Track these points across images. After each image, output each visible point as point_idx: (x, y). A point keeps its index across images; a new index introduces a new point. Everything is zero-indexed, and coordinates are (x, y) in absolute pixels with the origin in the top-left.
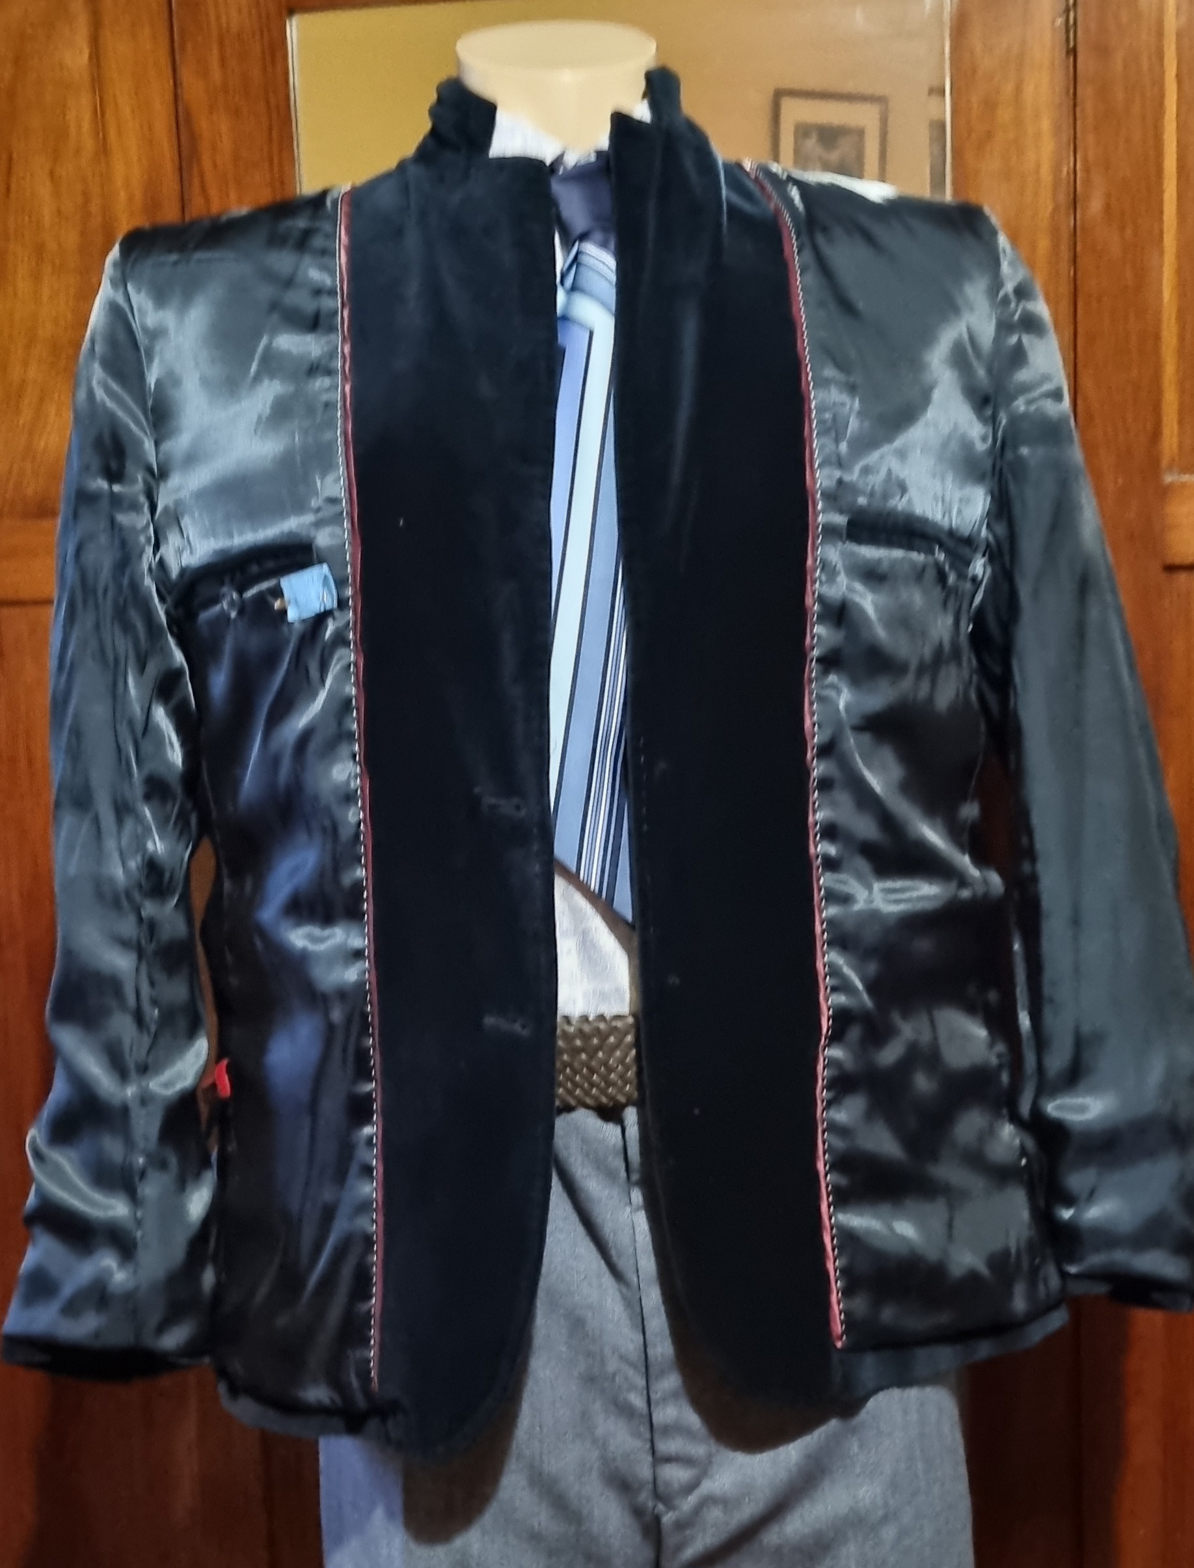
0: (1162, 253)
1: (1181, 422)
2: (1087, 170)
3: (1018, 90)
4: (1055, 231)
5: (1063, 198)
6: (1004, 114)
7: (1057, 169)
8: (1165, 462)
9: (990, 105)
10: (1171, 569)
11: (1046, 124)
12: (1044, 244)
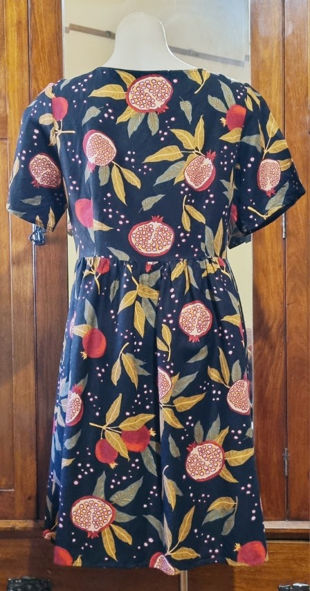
12: (276, 42)
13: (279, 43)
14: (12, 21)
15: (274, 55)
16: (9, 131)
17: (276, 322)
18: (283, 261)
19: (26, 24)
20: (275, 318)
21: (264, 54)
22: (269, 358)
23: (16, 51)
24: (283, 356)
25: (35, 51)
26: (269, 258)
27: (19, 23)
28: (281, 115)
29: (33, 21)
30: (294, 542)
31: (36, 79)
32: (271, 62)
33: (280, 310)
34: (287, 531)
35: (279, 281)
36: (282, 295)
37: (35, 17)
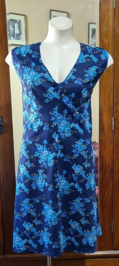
2: (117, 25)
3: (108, 13)
4: (112, 34)
5: (113, 29)
6: (106, 17)
7: (113, 25)
9: (104, 15)
11: (111, 19)
13: (112, 36)
15: (110, 42)
17: (109, 168)
18: (112, 140)
20: (109, 166)
21: (106, 41)
22: (106, 184)
24: (112, 182)
26: (106, 139)
28: (113, 72)
30: (115, 259)
32: (109, 45)
33: (111, 162)
34: (112, 255)
35: (110, 149)
36: (112, 156)
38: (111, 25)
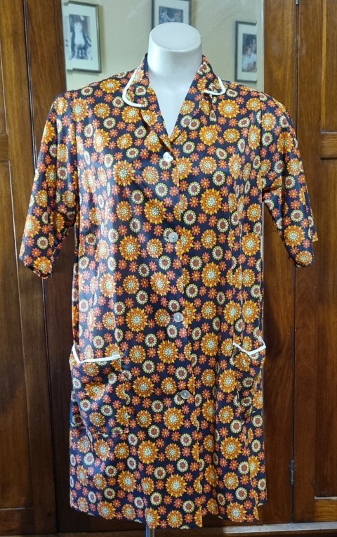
0: (322, 66)
1: (326, 115)
2: (301, 40)
3: (283, 15)
4: (292, 57)
5: (294, 48)
6: (279, 23)
7: (293, 40)
8: (322, 127)
9: (275, 19)
10: (323, 159)
11: (290, 26)
12: (289, 62)
13: (292, 62)
14: (8, 31)
15: (288, 76)
16: (10, 153)
17: (286, 345)
18: (292, 287)
19: (23, 35)
20: (284, 343)
21: (278, 74)
22: (278, 380)
23: (13, 65)
24: (291, 376)
25: (34, 65)
27: (15, 34)
29: (31, 32)
31: (37, 97)
32: (284, 84)
33: (289, 334)
34: (291, 533)
35: (288, 305)
36: (291, 319)
37: (32, 28)
38: (290, 40)
